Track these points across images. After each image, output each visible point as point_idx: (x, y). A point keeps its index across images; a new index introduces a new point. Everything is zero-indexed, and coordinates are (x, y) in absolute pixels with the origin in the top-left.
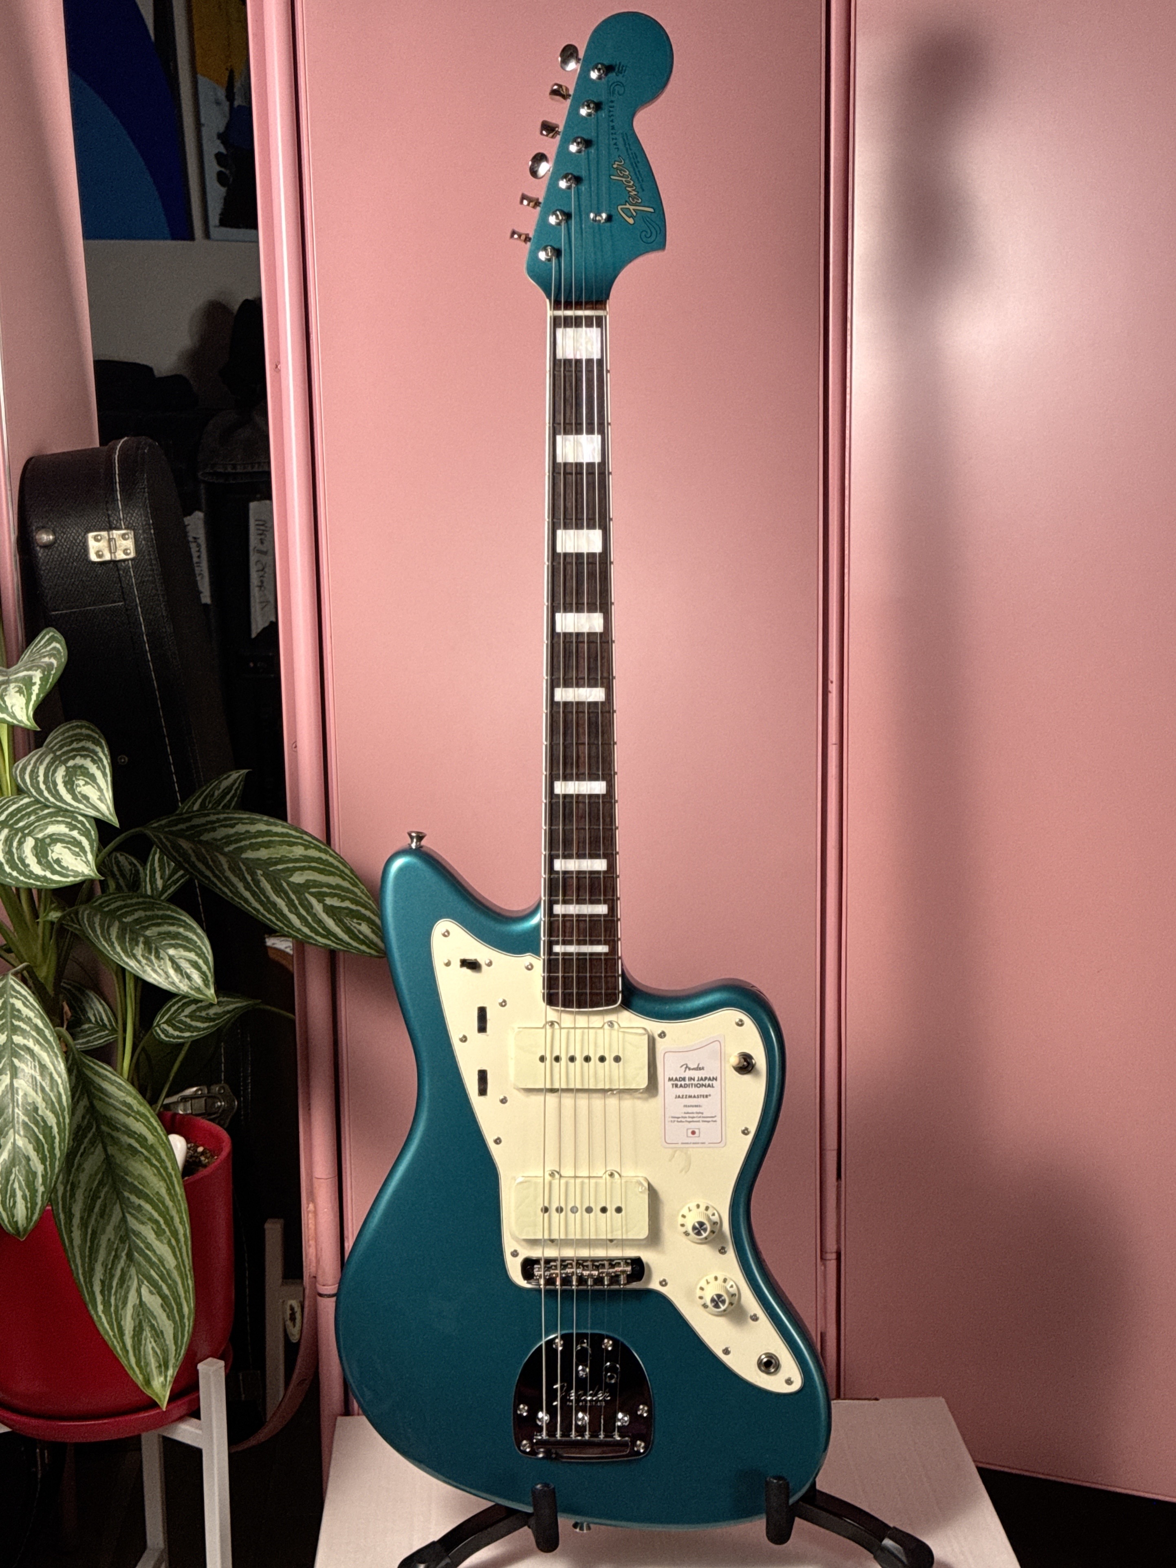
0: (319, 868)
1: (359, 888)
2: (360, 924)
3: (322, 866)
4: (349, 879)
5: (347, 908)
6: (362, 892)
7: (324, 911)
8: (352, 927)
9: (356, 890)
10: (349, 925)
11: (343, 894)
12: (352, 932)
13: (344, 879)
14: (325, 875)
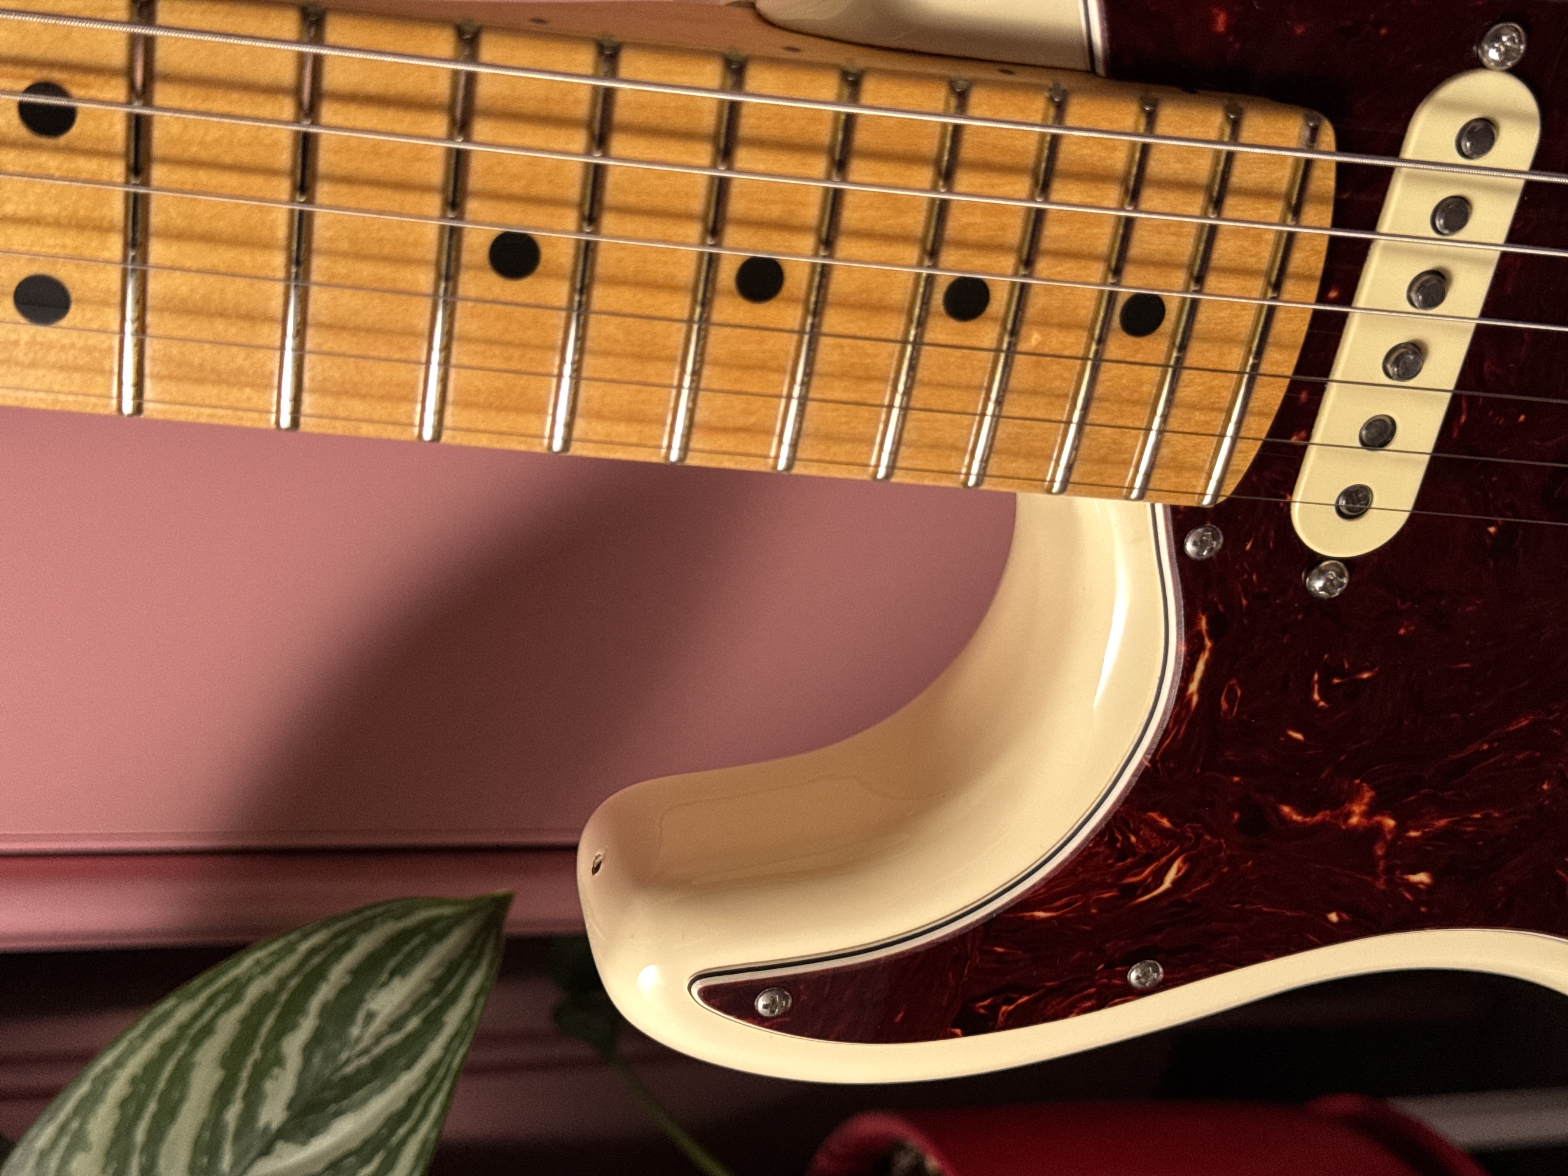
0: (155, 1117)
1: (250, 979)
2: (370, 1016)
3: (152, 1107)
4: (211, 1011)
5: (308, 1050)
6: (265, 970)
7: (304, 1143)
8: (377, 1051)
9: (253, 992)
10: (364, 1060)
11: (256, 1054)
12: (392, 1053)
13: (208, 1030)
14: (181, 1100)
